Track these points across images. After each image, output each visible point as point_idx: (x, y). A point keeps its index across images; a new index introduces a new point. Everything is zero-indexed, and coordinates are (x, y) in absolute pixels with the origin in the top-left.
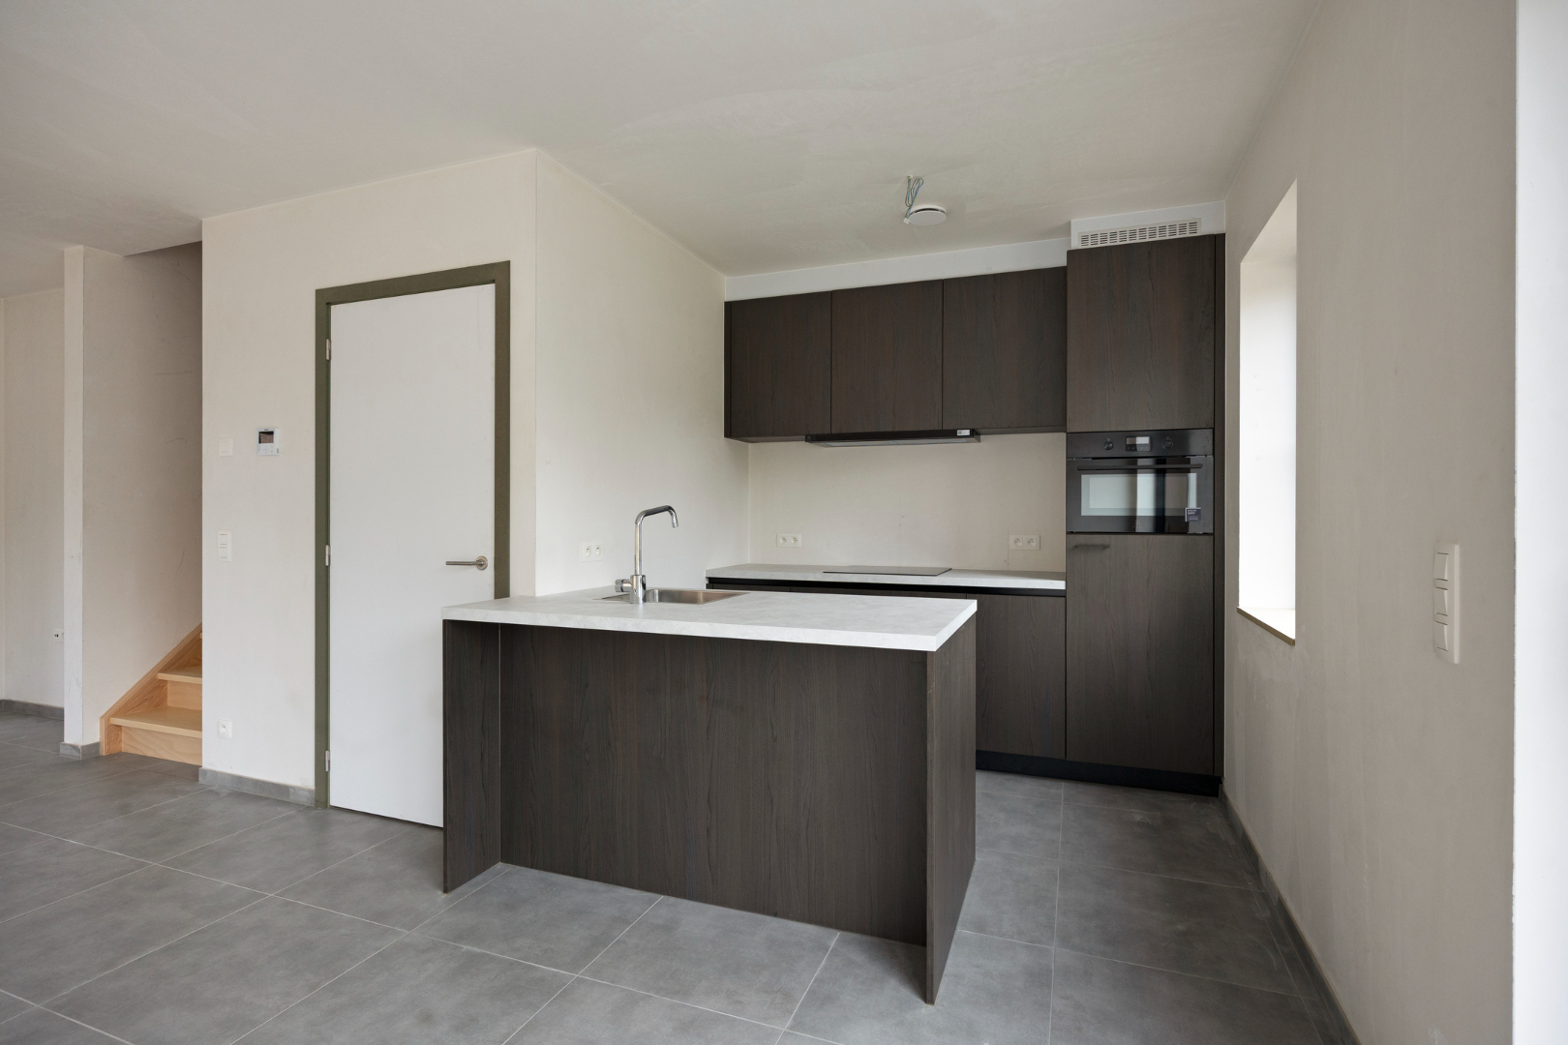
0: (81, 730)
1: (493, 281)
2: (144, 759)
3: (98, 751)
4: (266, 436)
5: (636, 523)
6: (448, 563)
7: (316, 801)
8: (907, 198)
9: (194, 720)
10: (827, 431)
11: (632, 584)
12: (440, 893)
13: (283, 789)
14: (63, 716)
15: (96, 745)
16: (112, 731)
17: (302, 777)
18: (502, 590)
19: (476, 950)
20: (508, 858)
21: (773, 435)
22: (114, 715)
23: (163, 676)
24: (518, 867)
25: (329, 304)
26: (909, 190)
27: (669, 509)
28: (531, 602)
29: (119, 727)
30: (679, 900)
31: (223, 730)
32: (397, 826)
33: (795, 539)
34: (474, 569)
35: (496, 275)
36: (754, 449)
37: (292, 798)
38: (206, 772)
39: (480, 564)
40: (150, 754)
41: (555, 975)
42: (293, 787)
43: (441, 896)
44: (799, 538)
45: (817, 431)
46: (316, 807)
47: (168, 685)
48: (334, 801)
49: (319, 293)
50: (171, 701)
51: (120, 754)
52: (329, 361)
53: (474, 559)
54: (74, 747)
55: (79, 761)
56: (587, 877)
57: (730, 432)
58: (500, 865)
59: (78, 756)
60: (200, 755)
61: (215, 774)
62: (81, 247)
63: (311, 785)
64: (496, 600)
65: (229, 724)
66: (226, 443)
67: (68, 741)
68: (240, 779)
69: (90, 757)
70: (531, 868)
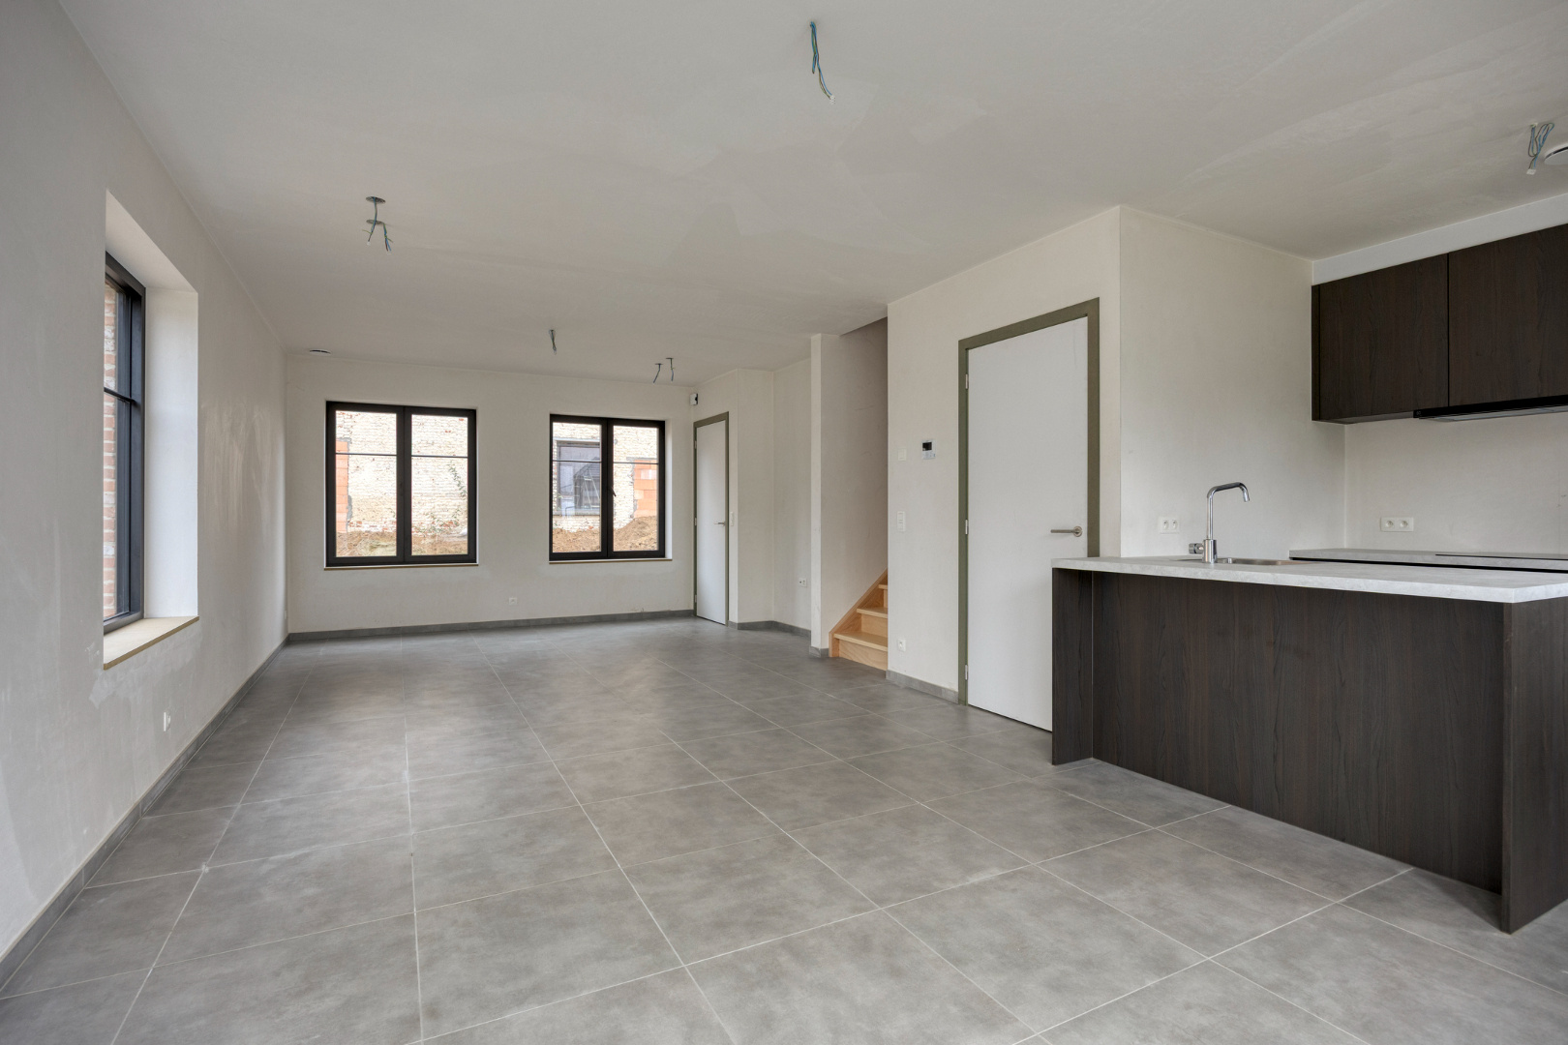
0: (820, 641)
1: (1084, 315)
2: (852, 662)
3: (828, 654)
4: (927, 446)
5: (1208, 497)
6: (1053, 531)
7: (959, 700)
8: (1530, 147)
9: (883, 641)
10: (1443, 404)
11: (1204, 547)
12: (1051, 764)
13: (939, 689)
14: (809, 633)
15: (827, 650)
16: (836, 642)
17: (949, 682)
18: (1093, 551)
19: (1079, 798)
20: (1098, 755)
21: (1372, 414)
22: (836, 632)
23: (860, 611)
24: (1107, 763)
25: (967, 349)
26: (1533, 139)
27: (1240, 485)
28: (1118, 559)
29: (839, 640)
30: (1246, 811)
31: (900, 645)
32: (1014, 724)
33: (1405, 523)
34: (1072, 536)
35: (1089, 310)
36: (1350, 431)
37: (943, 696)
38: (890, 672)
39: (1076, 532)
42: (945, 689)
44: (1411, 522)
45: (1429, 405)
46: (959, 704)
47: (862, 617)
48: (970, 702)
49: (961, 342)
50: (864, 628)
51: (838, 657)
52: (967, 390)
53: (1072, 528)
54: (817, 649)
55: (817, 658)
56: (1164, 780)
57: (1319, 413)
58: (1092, 759)
59: (818, 655)
60: (887, 664)
61: (896, 674)
62: (820, 335)
63: (956, 688)
64: (1089, 556)
65: (904, 642)
66: (902, 452)
67: (813, 645)
68: (911, 680)
69: (824, 657)
70: (1117, 765)
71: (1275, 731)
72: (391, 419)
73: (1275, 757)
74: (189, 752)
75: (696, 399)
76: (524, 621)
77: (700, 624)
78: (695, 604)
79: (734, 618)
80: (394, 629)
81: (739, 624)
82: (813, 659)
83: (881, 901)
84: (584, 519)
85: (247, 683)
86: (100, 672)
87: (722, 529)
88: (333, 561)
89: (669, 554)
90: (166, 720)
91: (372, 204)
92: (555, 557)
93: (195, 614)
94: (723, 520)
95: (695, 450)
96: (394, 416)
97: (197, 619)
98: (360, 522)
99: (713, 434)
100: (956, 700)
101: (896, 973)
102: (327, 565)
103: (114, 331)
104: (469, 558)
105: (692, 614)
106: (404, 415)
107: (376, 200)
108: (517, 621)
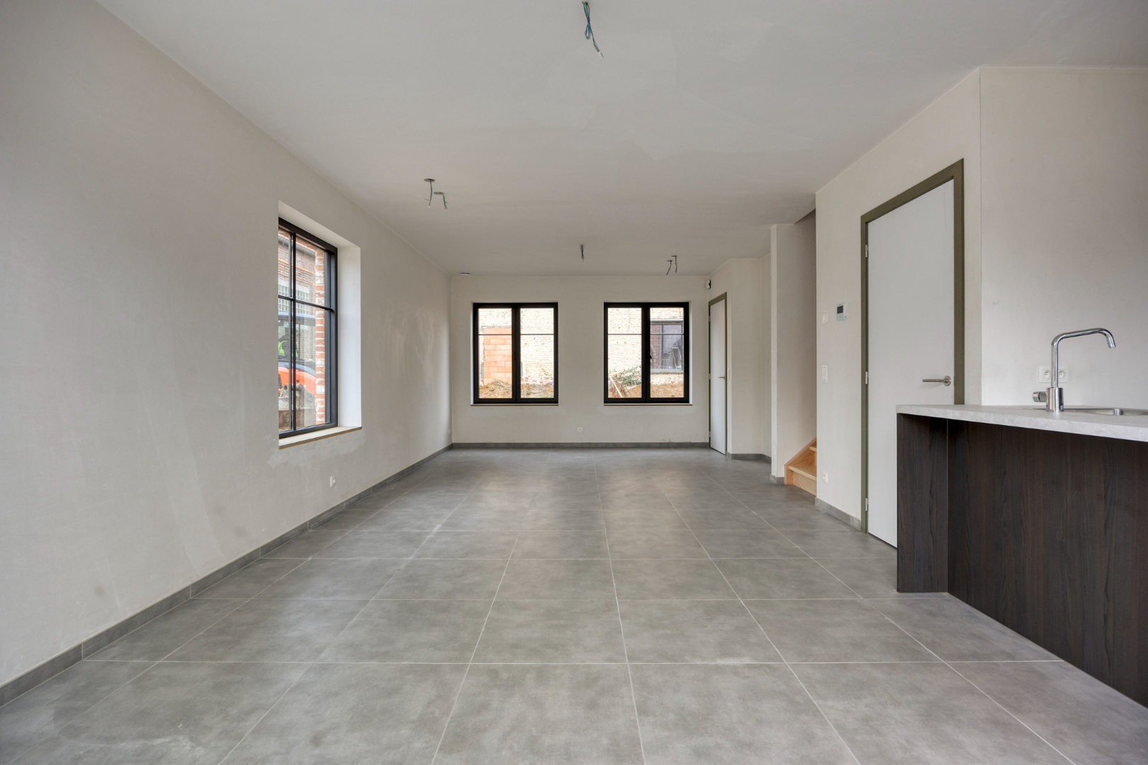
0: (778, 470)
1: (952, 178)
2: (800, 490)
3: (783, 482)
4: (840, 310)
5: (1053, 344)
6: (924, 381)
7: (862, 528)
11: (1047, 396)
12: (895, 591)
13: (847, 517)
14: (771, 461)
15: (783, 478)
16: (790, 473)
17: (855, 512)
18: (959, 399)
19: (893, 622)
20: (952, 591)
22: (790, 465)
24: (958, 600)
25: (867, 223)
27: (1101, 330)
28: (978, 408)
29: (792, 471)
30: (1076, 669)
31: (824, 478)
34: (943, 385)
35: (956, 172)
37: (851, 523)
38: (818, 500)
39: (946, 381)
40: (803, 488)
41: (930, 654)
42: (852, 517)
43: (895, 592)
46: (862, 531)
48: (869, 530)
49: (862, 217)
51: (792, 485)
52: (866, 258)
53: (940, 378)
54: (775, 477)
55: (775, 484)
56: (1004, 623)
58: (946, 594)
59: (775, 481)
60: (816, 490)
61: (821, 501)
62: (776, 225)
63: (859, 517)
64: (955, 403)
65: (827, 475)
66: (825, 316)
67: (773, 474)
68: (831, 507)
69: (780, 483)
70: (967, 603)
71: (1106, 590)
72: (508, 312)
73: (1105, 618)
74: (352, 501)
75: (710, 284)
76: (587, 443)
77: (714, 454)
78: (710, 438)
79: (730, 451)
80: (508, 444)
81: (733, 455)
82: (772, 485)
83: (631, 658)
84: (667, 376)
85: (409, 468)
86: (277, 450)
87: (723, 380)
88: (478, 401)
89: (691, 401)
90: (332, 481)
91: (429, 183)
92: (608, 401)
93: (359, 425)
94: (724, 375)
95: (710, 323)
96: (510, 309)
97: (360, 428)
98: (527, 378)
99: (719, 308)
100: (859, 528)
101: (592, 706)
102: (475, 403)
103: (324, 273)
104: (554, 401)
105: (707, 446)
106: (516, 308)
107: (431, 180)
108: (583, 443)
